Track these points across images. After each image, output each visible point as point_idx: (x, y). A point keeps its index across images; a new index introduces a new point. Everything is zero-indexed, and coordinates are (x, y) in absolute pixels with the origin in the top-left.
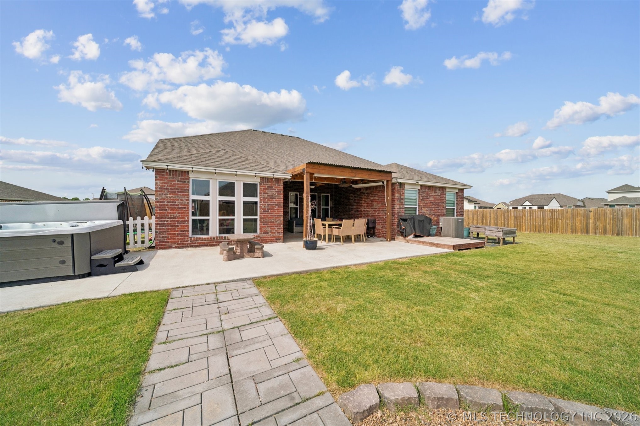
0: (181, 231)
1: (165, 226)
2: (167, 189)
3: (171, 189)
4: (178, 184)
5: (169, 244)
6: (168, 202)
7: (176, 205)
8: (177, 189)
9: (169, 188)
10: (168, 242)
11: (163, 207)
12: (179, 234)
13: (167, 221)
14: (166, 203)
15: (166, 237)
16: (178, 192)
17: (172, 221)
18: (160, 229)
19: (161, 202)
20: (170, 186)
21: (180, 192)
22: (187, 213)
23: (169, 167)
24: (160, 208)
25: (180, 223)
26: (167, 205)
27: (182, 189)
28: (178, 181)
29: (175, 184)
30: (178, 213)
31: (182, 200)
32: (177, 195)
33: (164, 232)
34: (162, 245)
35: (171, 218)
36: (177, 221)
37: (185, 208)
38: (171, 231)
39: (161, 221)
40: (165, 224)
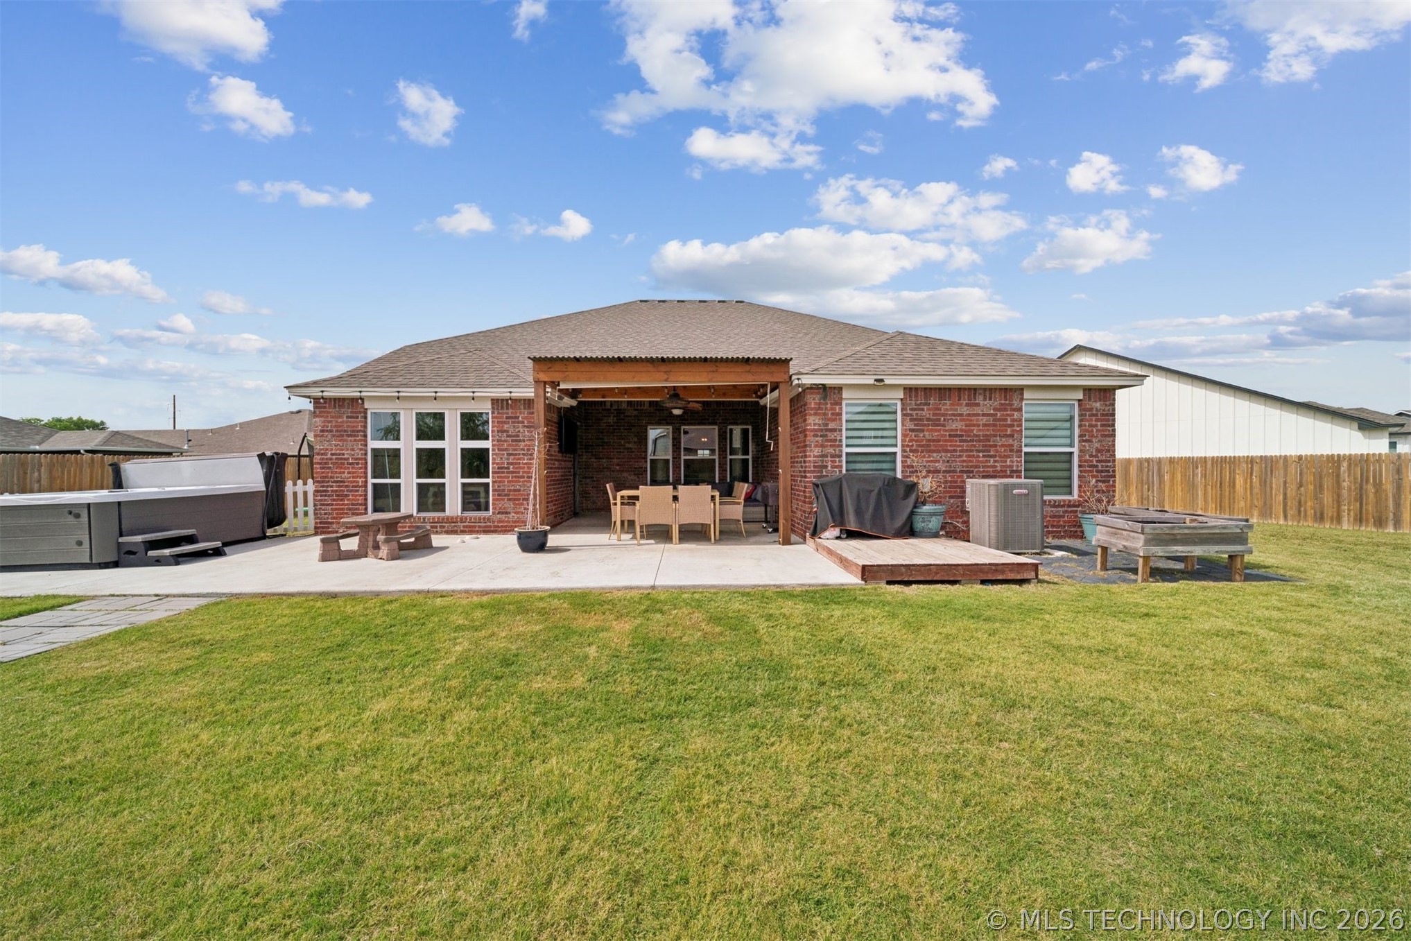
0: (353, 504)
1: (329, 496)
2: (331, 431)
3: (337, 431)
4: (347, 422)
5: (334, 526)
6: (332, 454)
7: (345, 459)
8: (345, 431)
9: (334, 429)
10: (332, 523)
11: (326, 463)
12: (350, 509)
13: (332, 487)
14: (329, 456)
15: (330, 514)
16: (348, 436)
17: (339, 486)
18: (321, 500)
19: (322, 454)
20: (336, 426)
21: (351, 436)
22: (363, 473)
24: (320, 464)
25: (351, 491)
26: (331, 459)
27: (353, 431)
28: (348, 417)
29: (343, 422)
30: (349, 473)
31: (353, 450)
32: (346, 441)
33: (327, 505)
34: (323, 528)
35: (337, 482)
36: (346, 486)
37: (358, 464)
38: (337, 505)
39: (323, 486)
40: (328, 491)
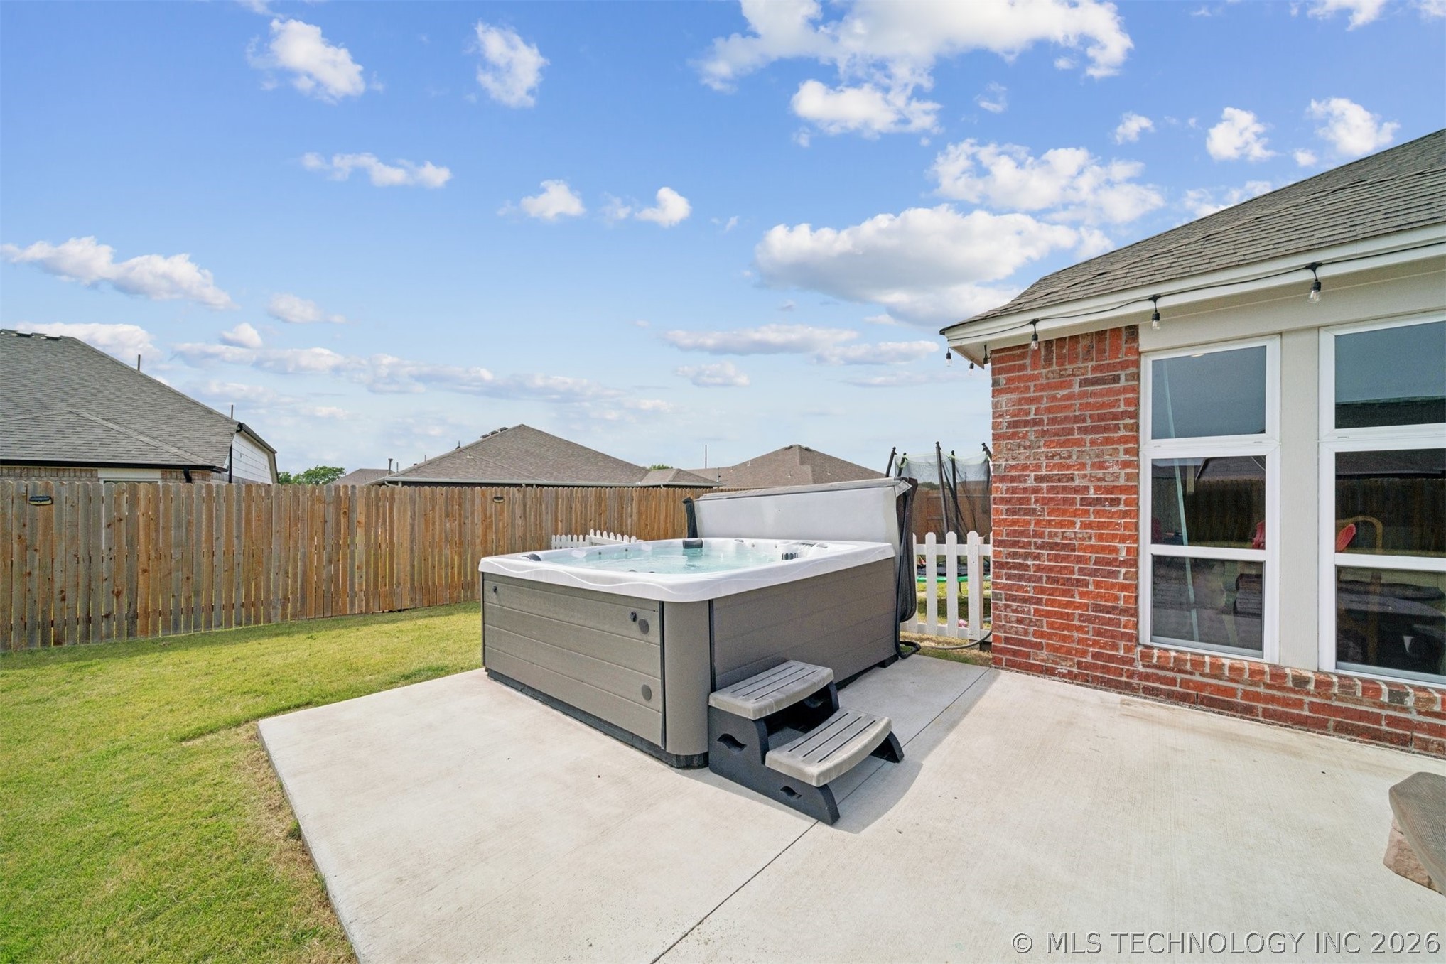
0: (1097, 608)
1: (1030, 579)
2: (1036, 423)
3: (1052, 421)
4: (1082, 395)
5: (1043, 654)
6: (1039, 479)
7: (1076, 490)
8: (1076, 419)
9: (1045, 417)
10: (1039, 646)
11: (1021, 501)
12: (1089, 620)
13: (1037, 557)
14: (1031, 482)
15: (1031, 622)
16: (1084, 430)
17: (1056, 558)
18: (1009, 587)
19: (1013, 479)
20: (1049, 410)
21: (1094, 430)
22: (1126, 526)
23: (1041, 327)
24: (1008, 501)
25: (1094, 573)
26: (1036, 491)
27: (1101, 417)
28: (1085, 382)
29: (1070, 397)
30: (1085, 525)
31: (1101, 466)
32: (1079, 443)
33: (1025, 600)
34: (1015, 653)
35: (1052, 546)
36: (1079, 560)
37: (1115, 502)
38: (1050, 603)
39: (1014, 555)
40: (1027, 567)
